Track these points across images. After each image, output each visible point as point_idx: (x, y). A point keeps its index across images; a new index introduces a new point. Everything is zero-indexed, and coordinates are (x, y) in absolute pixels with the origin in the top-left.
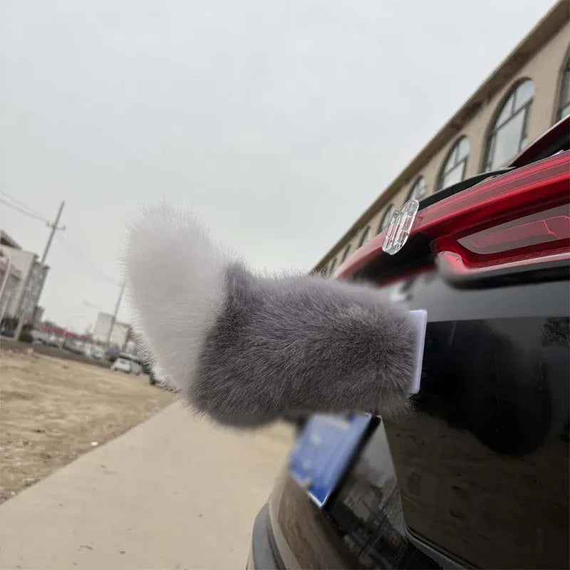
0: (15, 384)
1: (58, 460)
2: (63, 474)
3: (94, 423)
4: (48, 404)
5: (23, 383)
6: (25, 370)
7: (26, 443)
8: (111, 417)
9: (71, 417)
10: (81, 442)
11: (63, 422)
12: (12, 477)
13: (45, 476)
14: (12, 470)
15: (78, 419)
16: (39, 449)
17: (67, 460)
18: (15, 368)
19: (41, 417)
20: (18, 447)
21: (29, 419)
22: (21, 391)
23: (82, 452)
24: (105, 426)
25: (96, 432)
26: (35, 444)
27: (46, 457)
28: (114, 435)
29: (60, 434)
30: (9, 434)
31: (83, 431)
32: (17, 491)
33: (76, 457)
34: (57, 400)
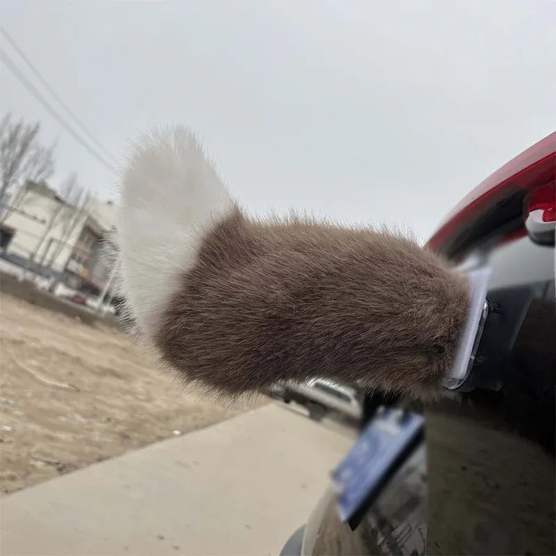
0: (112, 361)
1: (135, 442)
2: (135, 457)
3: (181, 412)
4: (139, 385)
5: (120, 361)
6: (124, 349)
7: (109, 420)
8: (198, 409)
9: (158, 402)
10: (162, 429)
11: (148, 406)
12: (87, 449)
13: (119, 455)
14: (90, 442)
15: (165, 406)
16: (120, 428)
17: (143, 444)
18: (115, 346)
19: (128, 397)
20: (101, 422)
21: (118, 397)
22: (117, 369)
23: (160, 439)
24: (189, 418)
25: (179, 421)
26: (118, 422)
27: (125, 437)
28: (197, 428)
29: (142, 417)
30: (95, 408)
31: (167, 419)
32: (89, 463)
33: (153, 442)
34: (149, 383)
